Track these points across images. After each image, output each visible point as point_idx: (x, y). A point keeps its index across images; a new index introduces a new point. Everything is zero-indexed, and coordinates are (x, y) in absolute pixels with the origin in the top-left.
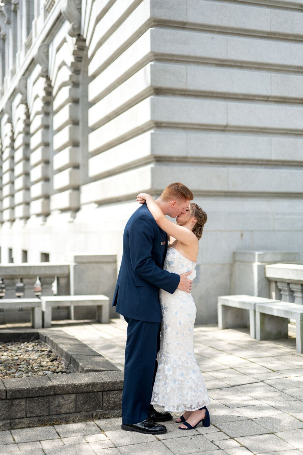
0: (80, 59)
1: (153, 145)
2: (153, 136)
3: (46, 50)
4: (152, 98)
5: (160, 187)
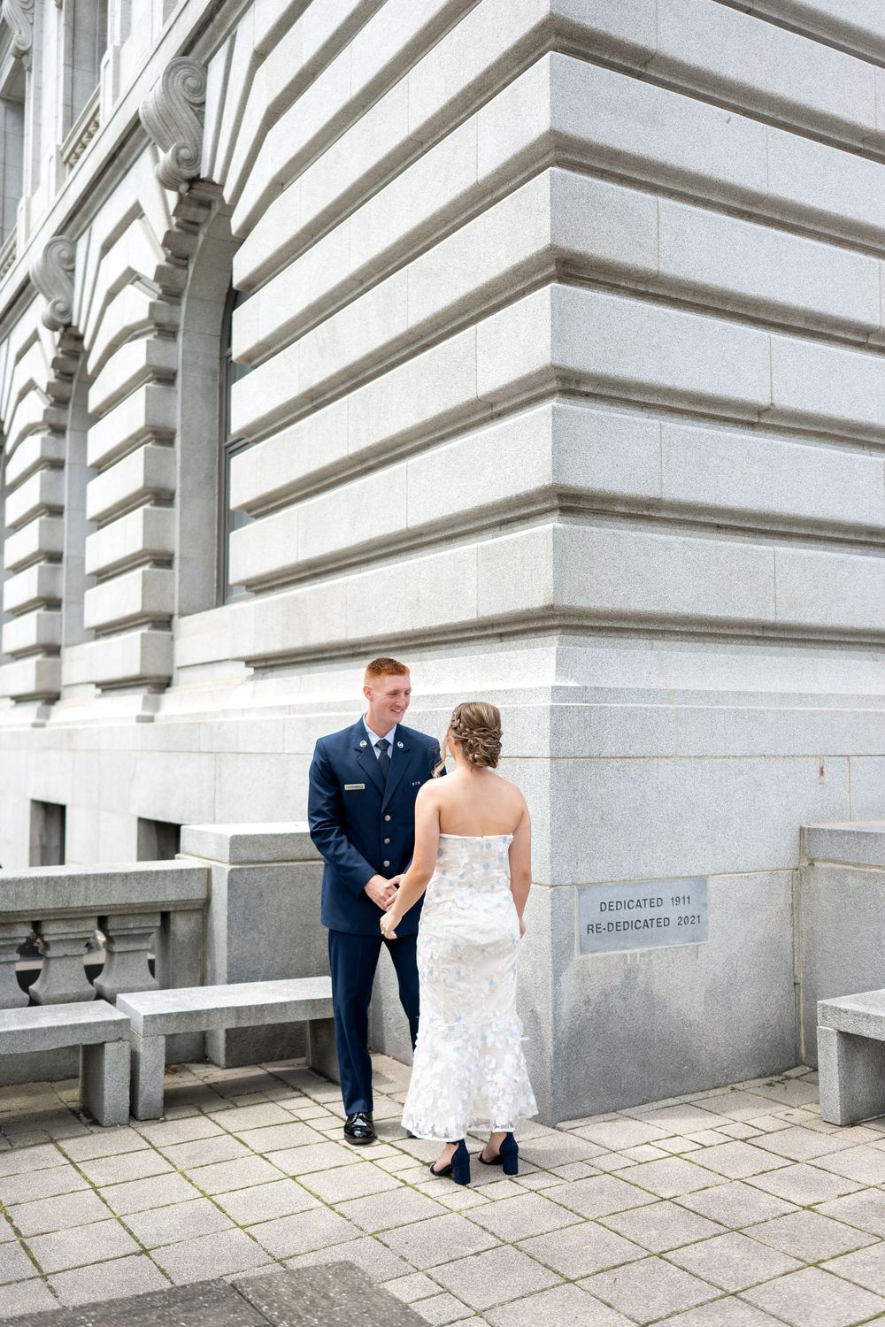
0: (182, 261)
1: (559, 452)
2: (559, 421)
3: (65, 254)
4: (556, 288)
5: (581, 603)
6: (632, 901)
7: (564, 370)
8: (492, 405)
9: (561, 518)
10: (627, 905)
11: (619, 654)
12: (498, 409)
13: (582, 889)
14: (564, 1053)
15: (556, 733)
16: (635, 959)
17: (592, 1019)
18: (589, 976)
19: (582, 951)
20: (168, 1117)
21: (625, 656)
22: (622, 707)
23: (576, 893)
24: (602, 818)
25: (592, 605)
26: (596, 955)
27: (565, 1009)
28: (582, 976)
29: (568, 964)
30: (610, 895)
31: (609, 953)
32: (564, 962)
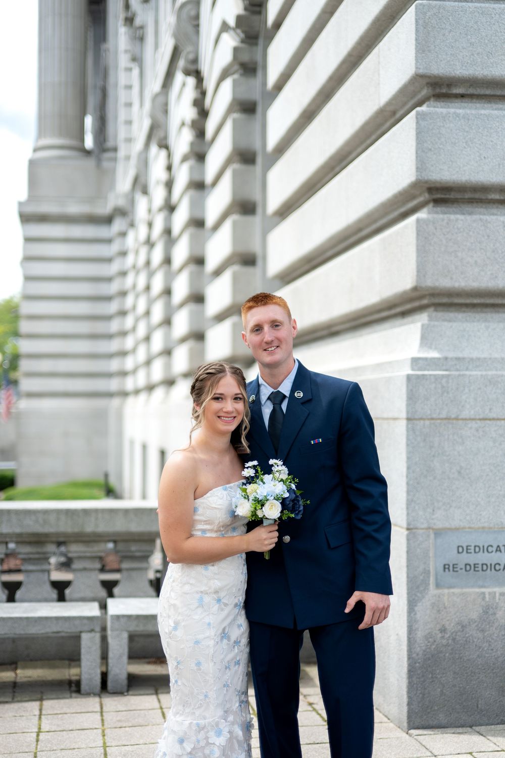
0: (257, 9)
1: (423, 151)
2: (423, 123)
3: (193, 13)
4: (421, 4)
5: (445, 283)
6: (492, 546)
7: (429, 77)
8: (394, 113)
9: (435, 209)
10: (487, 549)
11: (487, 328)
12: (398, 115)
13: (438, 533)
14: (419, 672)
15: (412, 397)
16: (494, 597)
17: (447, 645)
18: (445, 608)
19: (438, 586)
20: (130, 693)
21: (494, 329)
22: (482, 375)
23: (432, 536)
24: (459, 472)
25: (457, 285)
26: (452, 590)
27: (420, 634)
28: (438, 607)
29: (423, 597)
30: (466, 540)
31: (465, 590)
32: (419, 594)
